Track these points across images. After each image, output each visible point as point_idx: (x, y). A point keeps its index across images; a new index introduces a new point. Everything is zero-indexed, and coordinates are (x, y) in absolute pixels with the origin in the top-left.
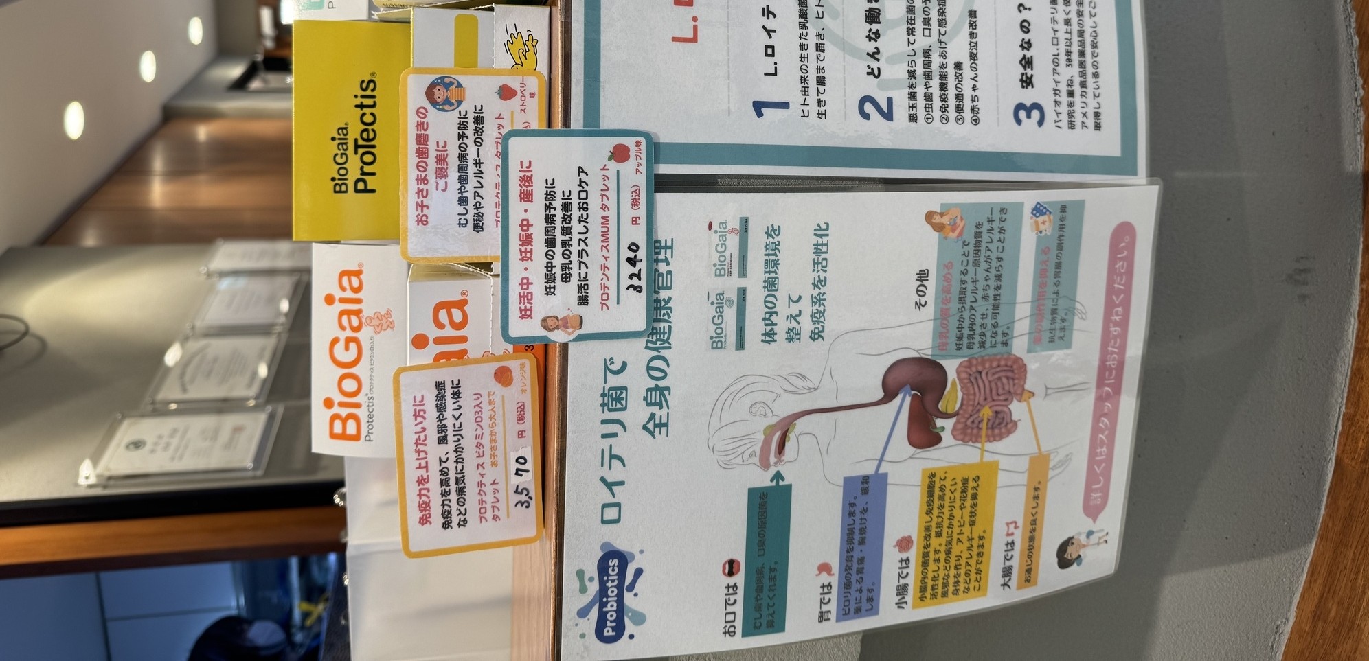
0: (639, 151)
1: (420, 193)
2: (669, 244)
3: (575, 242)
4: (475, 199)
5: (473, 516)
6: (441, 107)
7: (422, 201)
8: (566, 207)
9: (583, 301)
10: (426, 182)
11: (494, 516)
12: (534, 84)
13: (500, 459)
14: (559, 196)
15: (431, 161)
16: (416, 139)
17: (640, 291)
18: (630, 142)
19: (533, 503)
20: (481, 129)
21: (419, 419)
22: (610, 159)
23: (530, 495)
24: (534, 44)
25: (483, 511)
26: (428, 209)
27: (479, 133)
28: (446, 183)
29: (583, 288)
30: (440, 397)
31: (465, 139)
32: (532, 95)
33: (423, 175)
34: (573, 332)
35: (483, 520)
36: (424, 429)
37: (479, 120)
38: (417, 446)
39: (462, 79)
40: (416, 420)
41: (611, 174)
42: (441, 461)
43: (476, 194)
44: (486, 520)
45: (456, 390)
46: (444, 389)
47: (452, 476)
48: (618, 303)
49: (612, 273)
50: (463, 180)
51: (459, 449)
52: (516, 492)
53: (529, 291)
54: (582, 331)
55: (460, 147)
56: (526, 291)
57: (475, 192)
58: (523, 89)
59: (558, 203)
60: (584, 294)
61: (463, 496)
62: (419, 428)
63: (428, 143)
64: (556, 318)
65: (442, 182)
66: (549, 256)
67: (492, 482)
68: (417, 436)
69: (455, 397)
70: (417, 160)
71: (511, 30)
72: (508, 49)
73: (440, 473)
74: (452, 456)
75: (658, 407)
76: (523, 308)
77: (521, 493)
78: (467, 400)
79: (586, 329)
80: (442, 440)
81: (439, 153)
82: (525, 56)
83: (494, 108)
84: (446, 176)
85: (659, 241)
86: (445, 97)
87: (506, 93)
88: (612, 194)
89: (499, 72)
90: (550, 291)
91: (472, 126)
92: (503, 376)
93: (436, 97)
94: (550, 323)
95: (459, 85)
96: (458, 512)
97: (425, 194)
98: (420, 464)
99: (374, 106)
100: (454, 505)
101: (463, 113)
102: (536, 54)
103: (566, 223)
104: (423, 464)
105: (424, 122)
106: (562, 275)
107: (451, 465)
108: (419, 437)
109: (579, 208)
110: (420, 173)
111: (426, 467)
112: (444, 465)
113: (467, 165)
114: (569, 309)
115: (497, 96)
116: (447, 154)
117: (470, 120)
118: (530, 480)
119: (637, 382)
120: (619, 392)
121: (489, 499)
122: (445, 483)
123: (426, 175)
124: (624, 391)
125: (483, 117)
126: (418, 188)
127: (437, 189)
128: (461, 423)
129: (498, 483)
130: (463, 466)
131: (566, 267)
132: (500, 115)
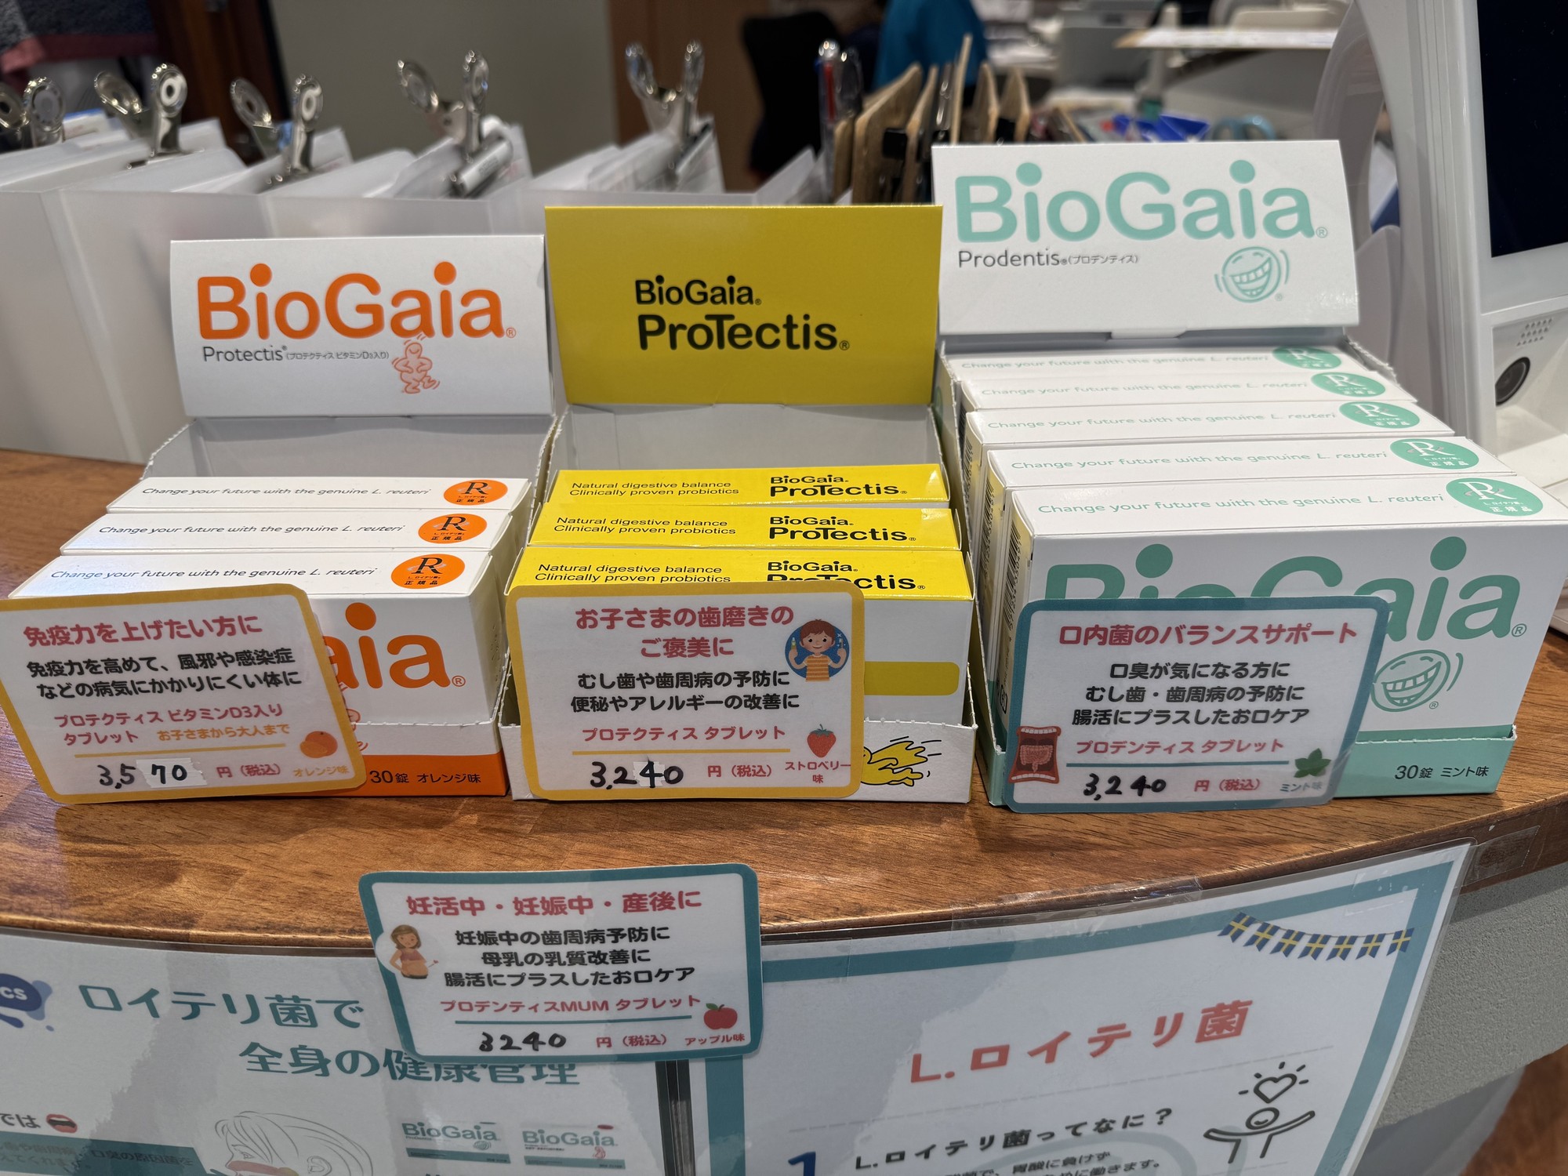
0: (727, 1039)
1: (635, 616)
2: (569, 1079)
3: (557, 969)
4: (630, 698)
5: (60, 705)
6: (794, 644)
7: (621, 619)
8: (619, 957)
9: (453, 980)
10: (658, 623)
11: (74, 736)
12: (836, 782)
13: (173, 744)
14: (639, 946)
15: (696, 631)
16: (734, 608)
17: (482, 1048)
18: (743, 1026)
19: (111, 789)
20: (757, 706)
21: (216, 627)
22: (709, 1006)
23: (123, 785)
24: (907, 781)
25: (77, 721)
26: (608, 627)
27: (748, 703)
28: (657, 655)
29: (477, 979)
30: (264, 657)
31: (738, 682)
32: (818, 779)
33: (671, 620)
34: (397, 967)
35: (62, 721)
36: (200, 634)
37: (772, 702)
38: (166, 624)
39: (845, 675)
40: (214, 621)
41: (684, 1009)
42: (149, 660)
43: (639, 701)
44: (62, 726)
45: (281, 678)
46: (278, 662)
47: (127, 676)
48: (457, 1022)
49: (508, 1015)
50: (664, 680)
51: (176, 685)
52: (123, 767)
53: (460, 910)
54: (400, 978)
55: (723, 674)
56: (459, 907)
57: (644, 699)
58: (828, 765)
59: (624, 944)
60: (466, 981)
61: (95, 693)
62: (199, 626)
63: (728, 627)
64: (418, 945)
65: (659, 648)
66: (528, 937)
67: (131, 733)
68: (187, 623)
69: (269, 679)
70: (696, 610)
71: (930, 748)
72: (896, 742)
73: (127, 658)
74: (162, 676)
75: (292, 1061)
76: (428, 902)
77: (123, 773)
78: (264, 695)
79: (405, 985)
80: (186, 661)
81: (711, 644)
82: (885, 768)
83: (796, 724)
84: (670, 655)
85: (572, 1067)
86: (812, 650)
87: (821, 741)
88: (648, 1011)
89: (857, 730)
90: (463, 938)
91: (761, 691)
92: (318, 744)
93: (812, 636)
94: (406, 939)
95: (833, 672)
96: (64, 686)
97: (635, 622)
98: (136, 629)
99: (791, 344)
100: (75, 679)
101: (784, 678)
102: (888, 783)
103: (590, 958)
104: (135, 634)
105: (766, 619)
106: (497, 954)
107: (145, 674)
108: (184, 627)
109: (619, 973)
110: (672, 614)
111: (131, 638)
112: (143, 664)
113: (691, 686)
114: (436, 962)
115: (816, 727)
116: (709, 656)
117: (771, 690)
118: (148, 784)
119: (329, 1037)
120: (306, 1017)
121: (101, 729)
122: (111, 665)
123: (669, 624)
124: (309, 1023)
125: (778, 707)
126: (645, 612)
127: (644, 641)
128: (223, 687)
129: (131, 741)
130: (148, 691)
131: (511, 959)
132: (783, 733)
